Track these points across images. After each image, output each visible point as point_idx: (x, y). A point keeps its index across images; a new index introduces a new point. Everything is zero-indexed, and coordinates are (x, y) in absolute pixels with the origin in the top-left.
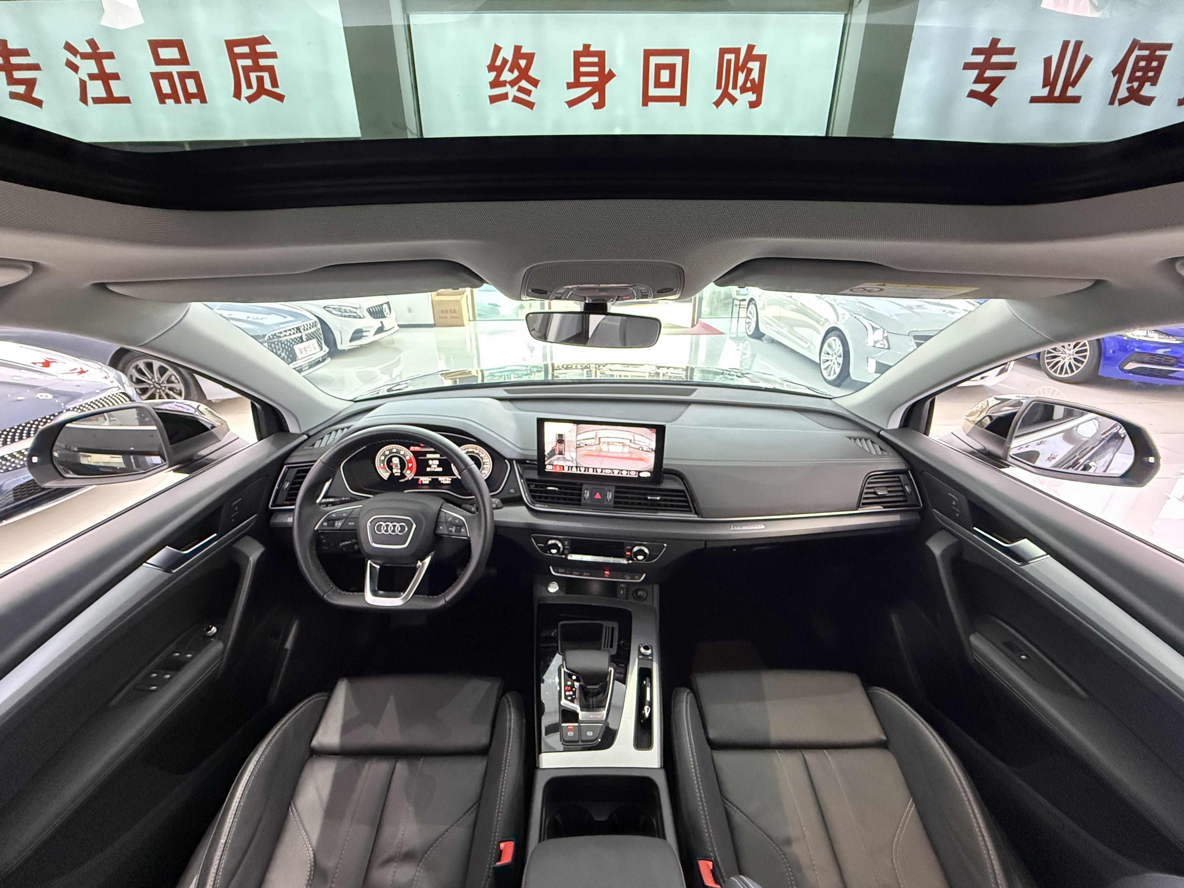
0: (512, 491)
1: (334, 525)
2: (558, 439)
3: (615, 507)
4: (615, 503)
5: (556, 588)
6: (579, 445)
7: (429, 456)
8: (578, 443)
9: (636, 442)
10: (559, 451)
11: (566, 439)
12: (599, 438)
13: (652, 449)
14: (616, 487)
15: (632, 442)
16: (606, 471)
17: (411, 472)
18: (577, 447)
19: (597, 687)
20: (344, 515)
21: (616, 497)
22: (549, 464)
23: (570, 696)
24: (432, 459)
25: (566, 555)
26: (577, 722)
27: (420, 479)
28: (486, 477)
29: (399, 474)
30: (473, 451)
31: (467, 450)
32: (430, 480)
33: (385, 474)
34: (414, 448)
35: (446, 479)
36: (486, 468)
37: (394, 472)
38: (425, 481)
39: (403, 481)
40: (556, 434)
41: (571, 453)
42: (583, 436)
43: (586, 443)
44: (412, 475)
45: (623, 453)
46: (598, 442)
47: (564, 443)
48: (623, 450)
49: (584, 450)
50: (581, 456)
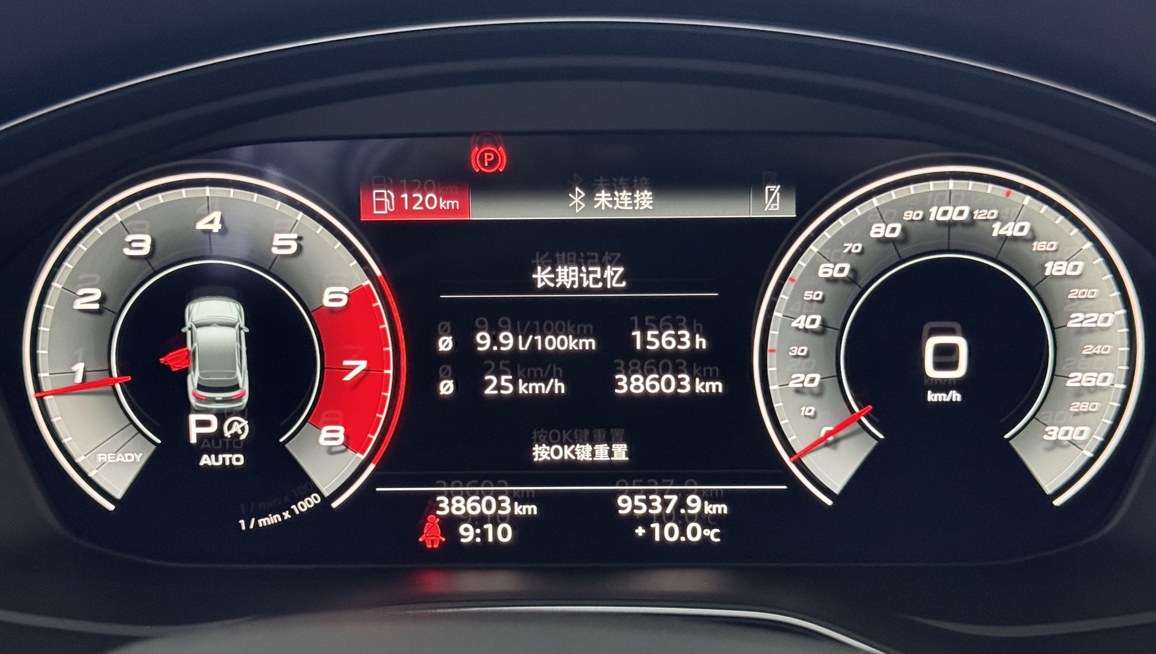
17: (354, 441)
27: (436, 506)
28: (1058, 502)
29: (238, 460)
30: (971, 223)
31: (909, 215)
32: (532, 509)
33: (109, 458)
34: (399, 201)
35: (682, 504)
36: (1080, 393)
37: (193, 440)
38: (479, 521)
39: (273, 519)
44: (365, 464)
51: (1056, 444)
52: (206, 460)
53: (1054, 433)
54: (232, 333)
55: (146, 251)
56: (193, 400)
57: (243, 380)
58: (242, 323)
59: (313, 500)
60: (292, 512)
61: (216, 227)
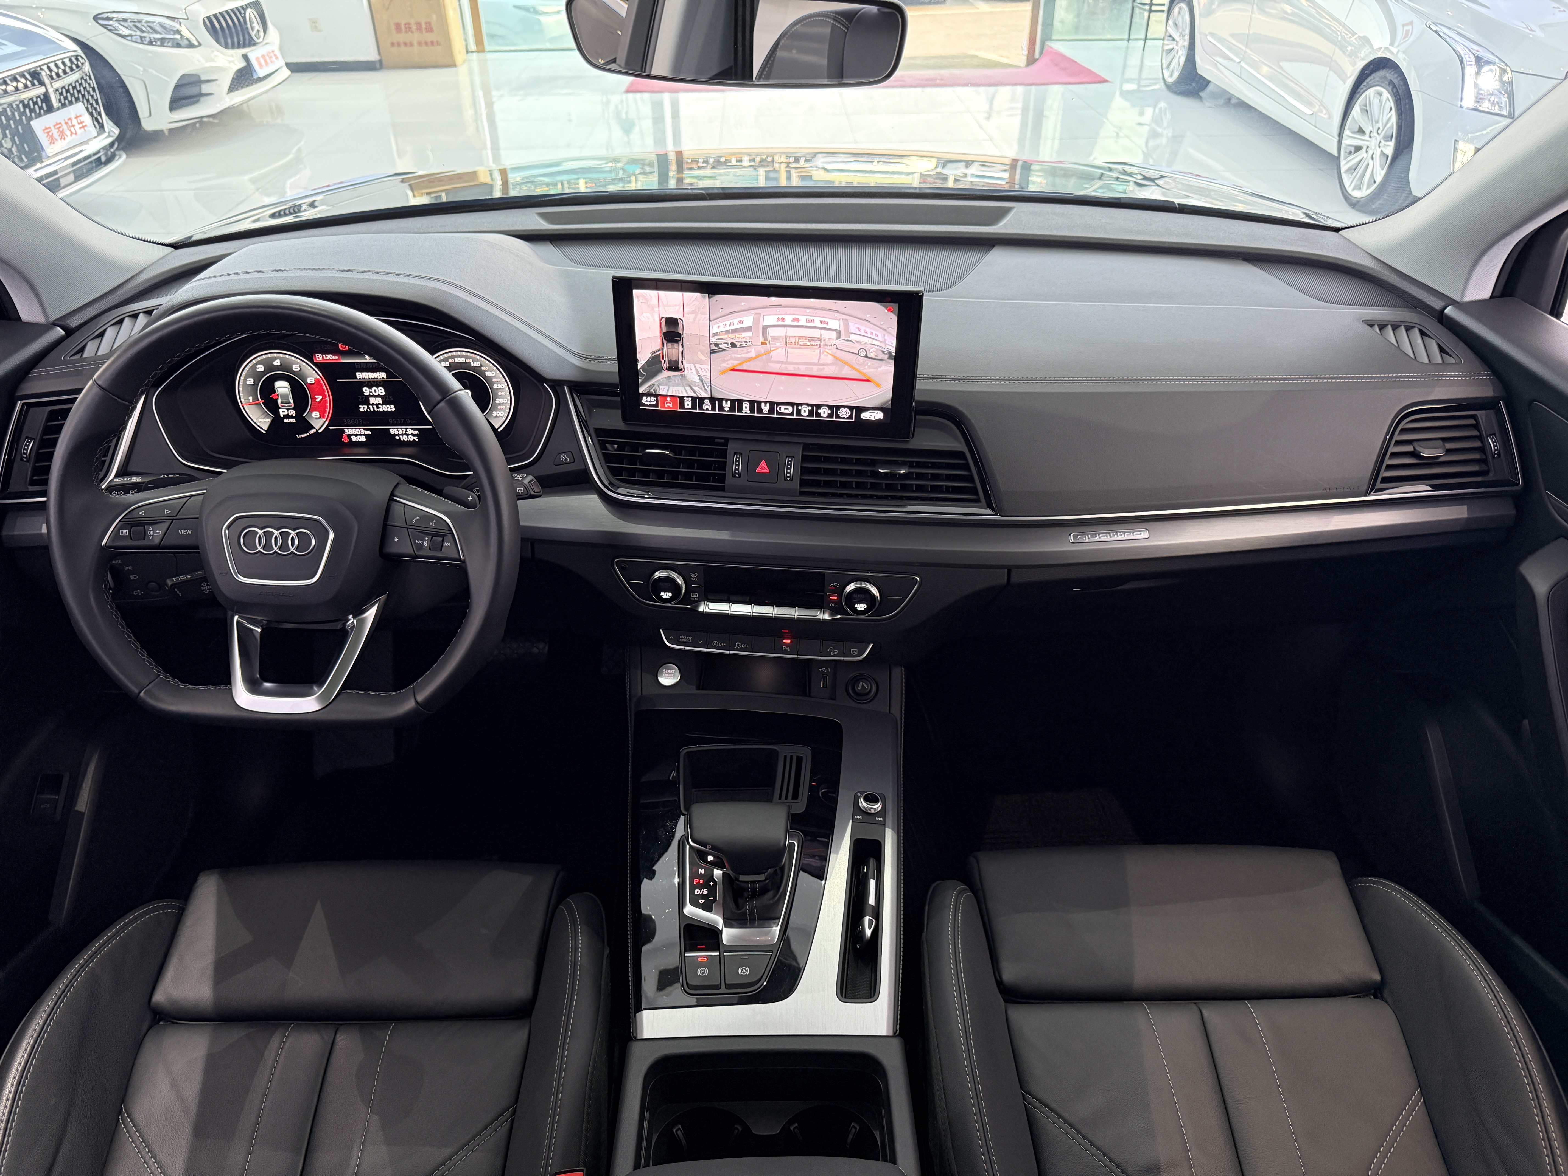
0: (564, 458)
1: (145, 535)
2: (664, 330)
3: (802, 493)
4: (803, 483)
5: (674, 677)
6: (717, 345)
7: (361, 376)
8: (714, 340)
9: (853, 337)
10: (670, 362)
11: (687, 329)
12: (765, 328)
13: (890, 353)
14: (806, 447)
15: (843, 337)
16: (783, 409)
17: (322, 416)
18: (712, 352)
19: (762, 877)
20: (167, 512)
21: (804, 471)
22: (648, 395)
23: (703, 896)
24: (371, 384)
25: (696, 603)
26: (717, 949)
27: (344, 432)
28: (499, 430)
29: (294, 421)
30: (466, 362)
31: (450, 360)
32: (369, 433)
33: (262, 420)
34: (323, 357)
35: (406, 431)
36: (500, 404)
37: (282, 416)
38: (356, 435)
39: (305, 435)
40: (662, 318)
41: (698, 366)
42: (724, 323)
43: (734, 341)
44: (325, 422)
45: (818, 364)
46: (761, 339)
47: (680, 340)
48: (820, 356)
49: (730, 359)
50: (723, 372)
51: (497, 415)
52: (286, 421)
53: (495, 413)
54: (287, 390)
55: (262, 370)
56: (280, 406)
57: (292, 401)
58: (289, 387)
59: (313, 431)
60: (310, 433)
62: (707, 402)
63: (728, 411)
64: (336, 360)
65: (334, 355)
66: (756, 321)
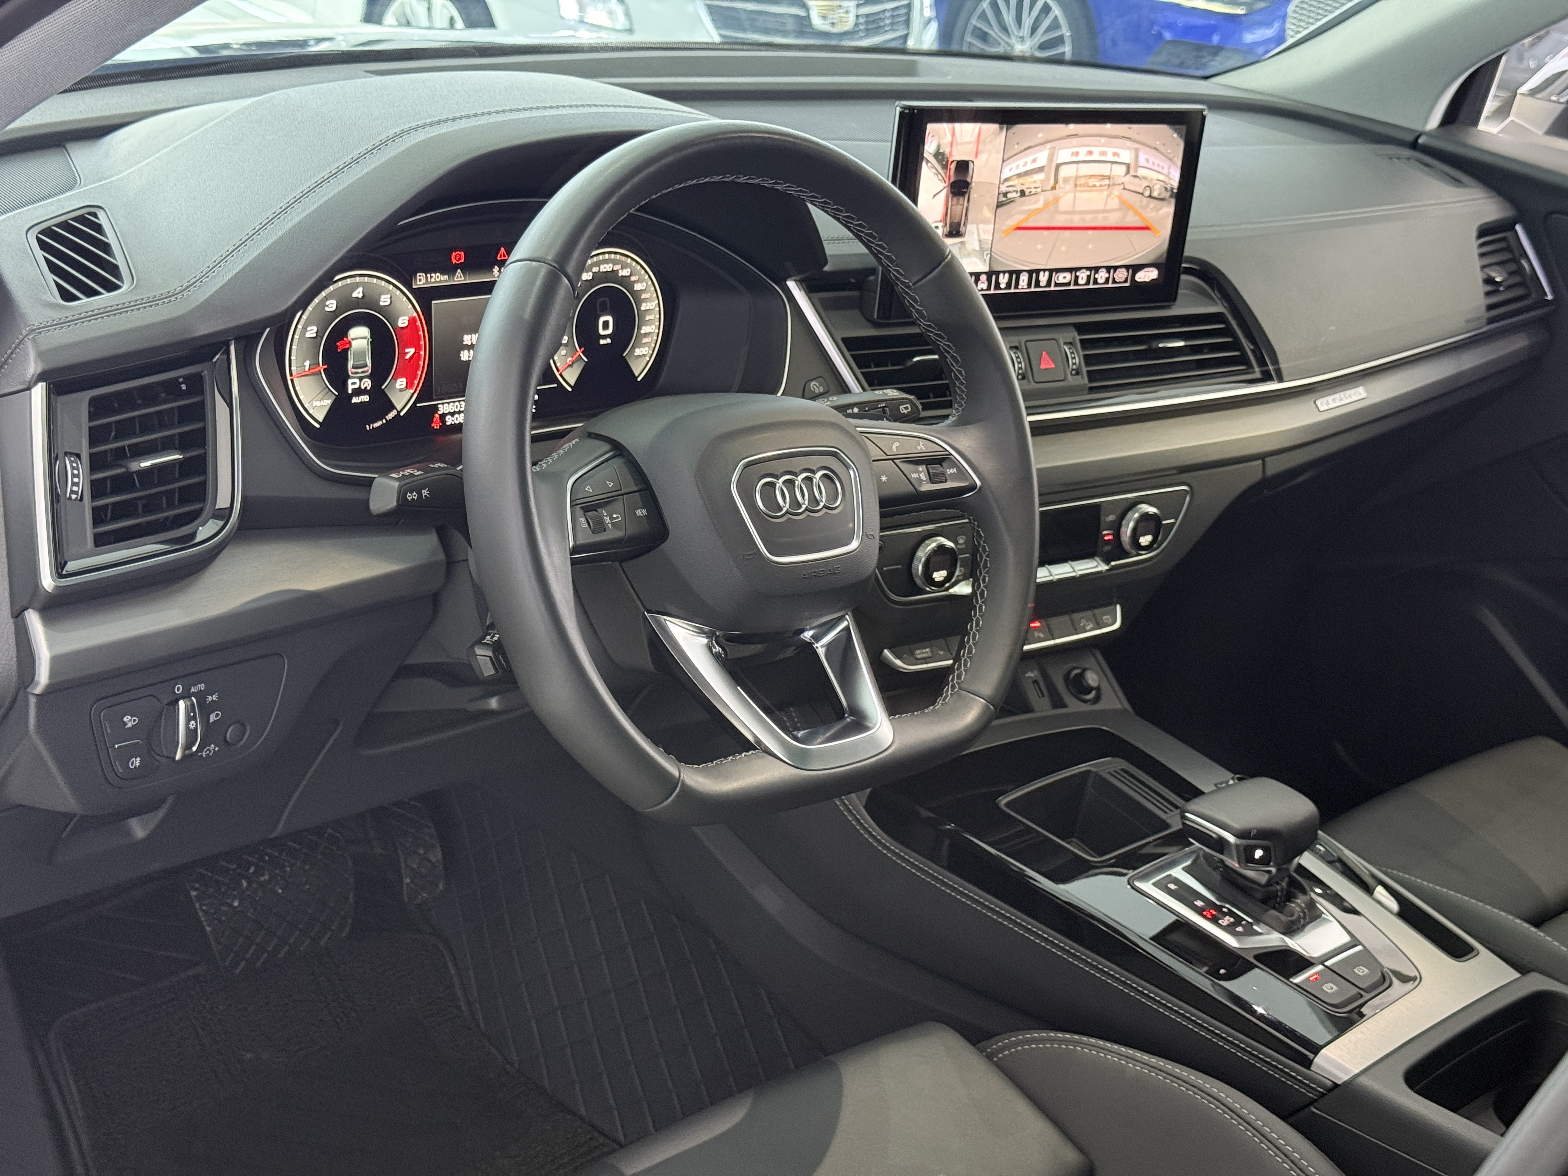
0: (815, 386)
1: (603, 525)
2: (952, 180)
4: (1090, 376)
6: (1005, 195)
8: (1004, 189)
9: (1140, 172)
11: (978, 176)
12: (1058, 166)
13: (1172, 189)
14: (1081, 328)
15: (1132, 173)
16: (1061, 278)
17: (409, 385)
18: (1000, 205)
20: (610, 484)
21: (1088, 360)
27: (438, 409)
28: (639, 379)
29: (366, 398)
30: (613, 271)
31: (595, 269)
33: (318, 403)
34: (427, 277)
36: (645, 336)
37: (350, 392)
38: (453, 414)
39: (379, 424)
40: (952, 162)
41: (981, 226)
42: (1016, 163)
43: (1024, 188)
44: (413, 394)
45: (1104, 211)
46: (1052, 182)
47: (966, 192)
48: (1107, 200)
49: (1015, 215)
50: (1007, 233)
51: (639, 356)
52: (355, 400)
53: (638, 352)
54: (365, 341)
55: (334, 309)
56: (350, 374)
57: (369, 362)
58: (369, 337)
59: (393, 414)
60: (386, 420)
61: (360, 296)
62: (983, 278)
63: (1005, 289)
64: (445, 281)
65: (442, 273)
66: (1051, 158)
